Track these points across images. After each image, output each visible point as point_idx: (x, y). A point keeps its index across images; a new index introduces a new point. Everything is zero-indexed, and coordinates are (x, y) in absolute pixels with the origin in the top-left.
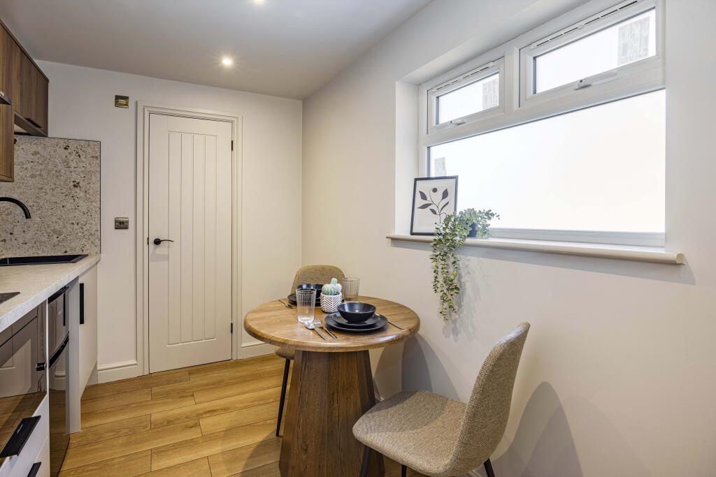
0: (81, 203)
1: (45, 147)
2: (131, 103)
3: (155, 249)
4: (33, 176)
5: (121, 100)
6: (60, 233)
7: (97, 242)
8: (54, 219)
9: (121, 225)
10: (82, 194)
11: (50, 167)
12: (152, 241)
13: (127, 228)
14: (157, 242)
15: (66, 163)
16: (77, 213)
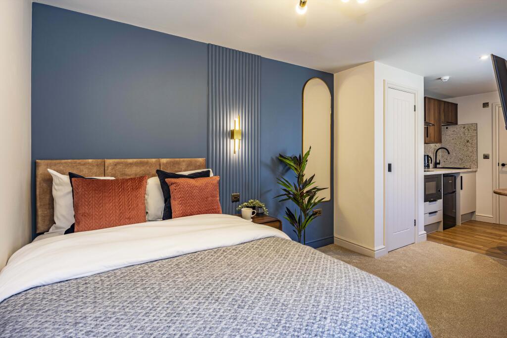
0: (470, 148)
1: (457, 129)
2: (490, 105)
3: (502, 168)
4: (453, 139)
5: (486, 105)
6: (462, 160)
7: (476, 164)
8: (460, 154)
9: (486, 157)
10: (470, 145)
11: (459, 135)
12: (500, 164)
13: (488, 158)
14: (503, 165)
15: (464, 133)
16: (468, 152)
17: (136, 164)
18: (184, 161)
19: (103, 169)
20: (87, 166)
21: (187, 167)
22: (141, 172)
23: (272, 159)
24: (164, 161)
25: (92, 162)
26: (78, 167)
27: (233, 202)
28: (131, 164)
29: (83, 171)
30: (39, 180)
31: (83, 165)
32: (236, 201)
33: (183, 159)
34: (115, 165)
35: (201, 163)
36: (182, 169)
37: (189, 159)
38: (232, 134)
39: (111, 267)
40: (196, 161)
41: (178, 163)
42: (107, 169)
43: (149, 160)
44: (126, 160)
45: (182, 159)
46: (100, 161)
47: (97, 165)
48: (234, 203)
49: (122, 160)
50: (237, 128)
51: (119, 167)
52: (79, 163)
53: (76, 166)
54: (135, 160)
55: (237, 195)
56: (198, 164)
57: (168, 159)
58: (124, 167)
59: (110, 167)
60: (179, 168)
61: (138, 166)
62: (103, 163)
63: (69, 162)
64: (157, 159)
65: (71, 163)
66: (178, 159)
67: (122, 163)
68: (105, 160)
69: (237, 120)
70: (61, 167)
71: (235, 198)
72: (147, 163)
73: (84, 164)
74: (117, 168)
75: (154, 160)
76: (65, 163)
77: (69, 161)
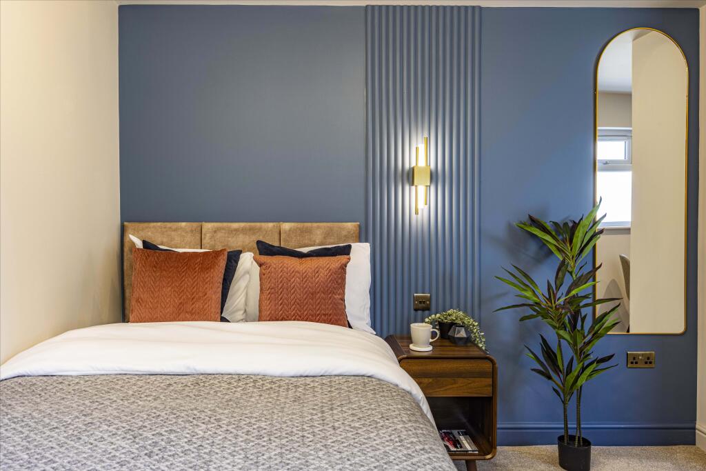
17: (244, 231)
18: (318, 227)
19: (198, 238)
20: (179, 233)
21: (325, 238)
22: (250, 245)
23: (510, 227)
24: (286, 226)
25: (185, 226)
26: (169, 233)
27: (416, 310)
28: (236, 230)
29: (174, 239)
30: (126, 249)
31: (174, 231)
32: (423, 310)
33: (318, 224)
34: (215, 232)
35: (349, 232)
36: (315, 241)
37: (329, 224)
38: (409, 176)
39: (99, 370)
40: (340, 228)
41: (309, 231)
42: (205, 238)
43: (263, 224)
44: (229, 224)
45: (315, 225)
46: (195, 225)
47: (192, 231)
48: (420, 312)
49: (225, 224)
50: (422, 163)
51: (219, 235)
52: (170, 228)
53: (166, 231)
54: (242, 225)
55: (426, 297)
56: (344, 233)
57: (293, 224)
58: (226, 235)
59: (208, 235)
60: (310, 240)
61: (246, 234)
62: (199, 228)
63: (159, 226)
64: (275, 224)
65: (161, 227)
66: (309, 224)
67: (223, 229)
68: (204, 224)
69: (422, 147)
70: (149, 233)
71: (420, 302)
72: (260, 229)
73: (176, 230)
74: (218, 237)
75: (271, 225)
76: (154, 227)
77: (159, 224)
